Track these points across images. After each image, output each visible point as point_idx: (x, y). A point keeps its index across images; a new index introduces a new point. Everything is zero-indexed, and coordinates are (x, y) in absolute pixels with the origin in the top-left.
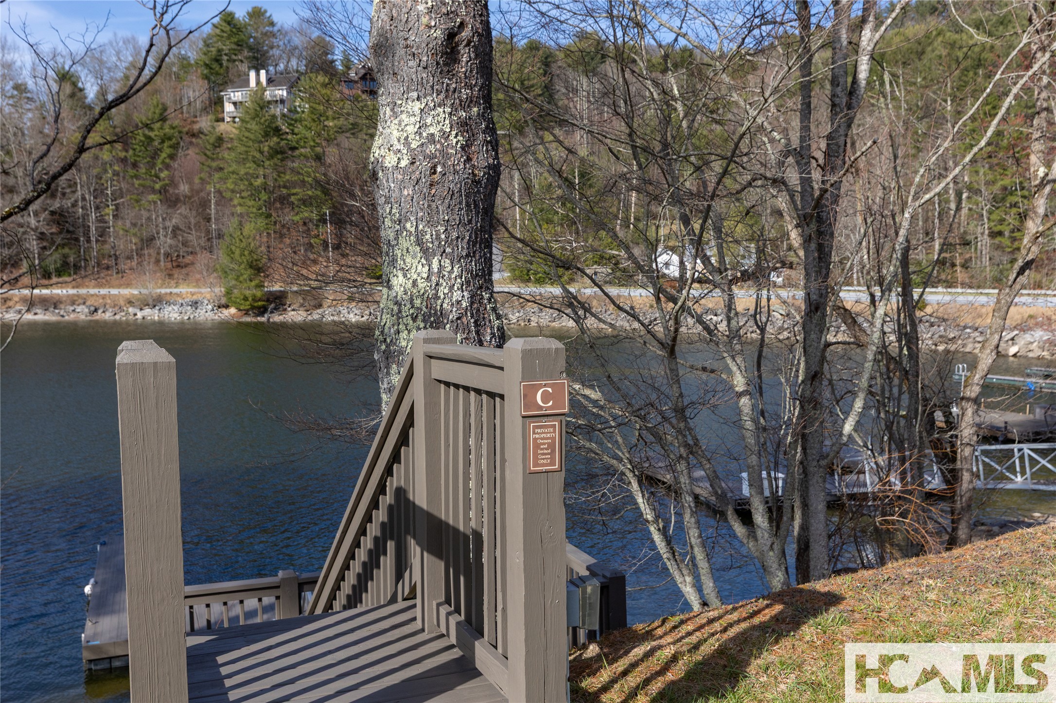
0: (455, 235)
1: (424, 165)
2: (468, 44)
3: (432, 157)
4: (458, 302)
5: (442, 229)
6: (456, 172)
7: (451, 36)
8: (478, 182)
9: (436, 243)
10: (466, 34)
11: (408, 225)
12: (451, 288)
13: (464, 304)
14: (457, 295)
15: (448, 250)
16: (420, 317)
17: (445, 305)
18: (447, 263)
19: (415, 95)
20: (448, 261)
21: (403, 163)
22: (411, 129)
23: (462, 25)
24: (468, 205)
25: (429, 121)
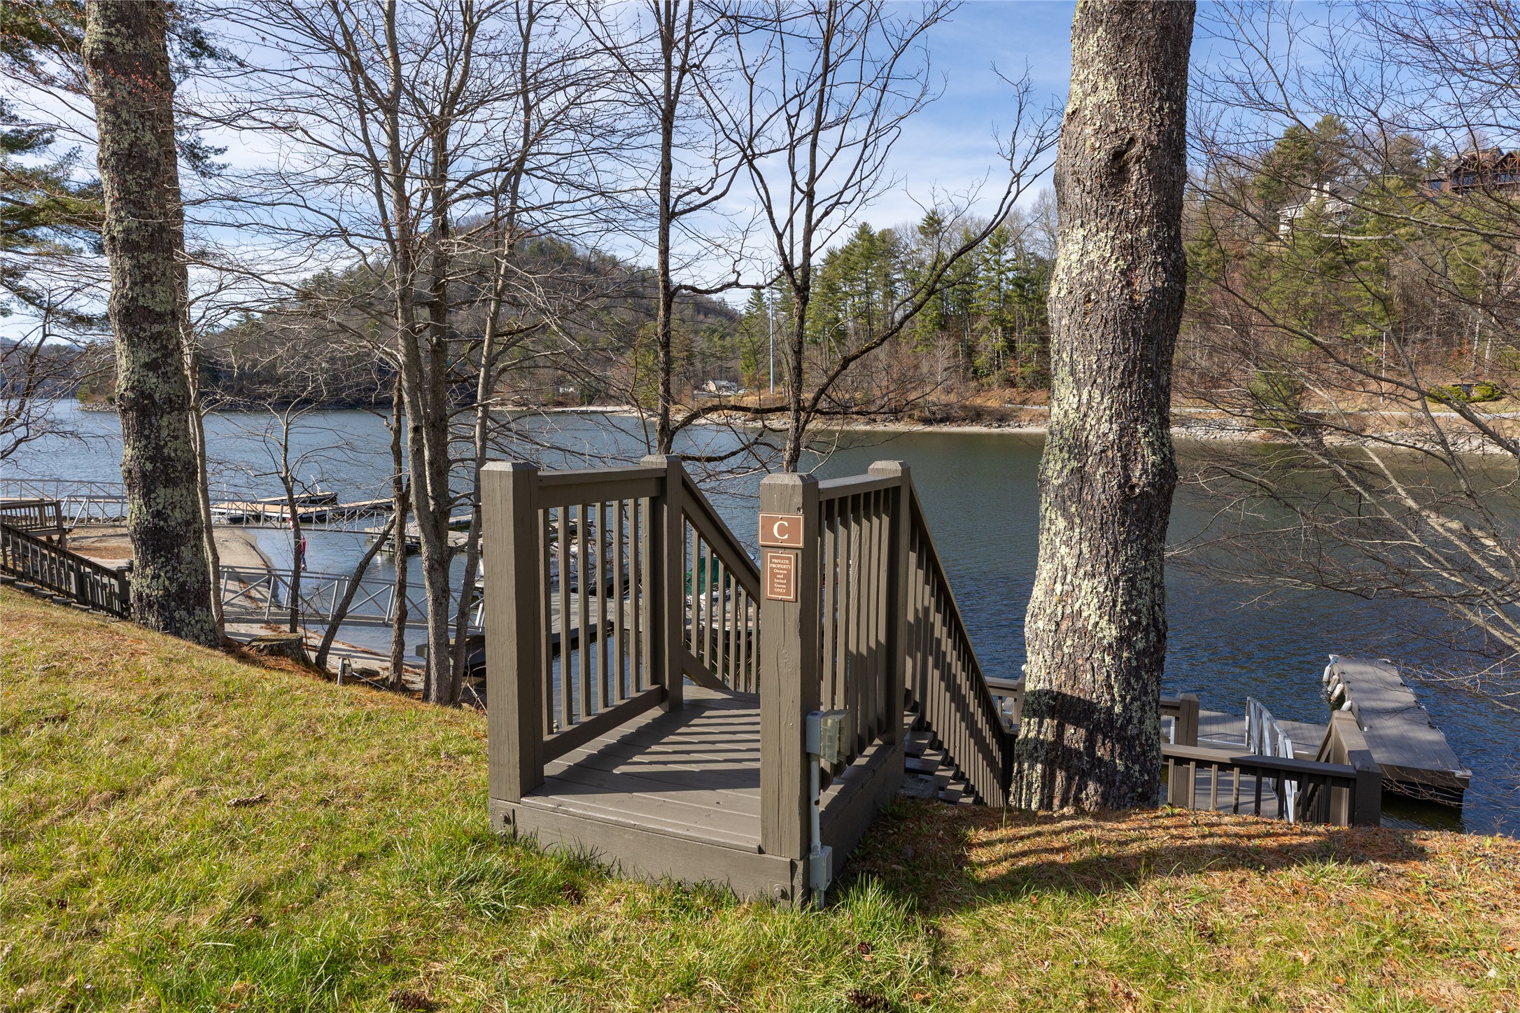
0: (1107, 364)
1: (1079, 293)
2: (1138, 161)
3: (1089, 284)
4: (1105, 435)
5: (1094, 358)
6: (1110, 299)
7: (1118, 155)
8: (1139, 308)
9: (1088, 373)
10: (1136, 150)
11: (1064, 355)
12: (1099, 420)
13: (1111, 437)
14: (1105, 427)
15: (1099, 380)
16: (1066, 448)
17: (1091, 437)
18: (1097, 394)
19: (1079, 222)
20: (1098, 392)
21: (1062, 294)
22: (1074, 257)
23: (1132, 141)
24: (1124, 333)
25: (1090, 248)
